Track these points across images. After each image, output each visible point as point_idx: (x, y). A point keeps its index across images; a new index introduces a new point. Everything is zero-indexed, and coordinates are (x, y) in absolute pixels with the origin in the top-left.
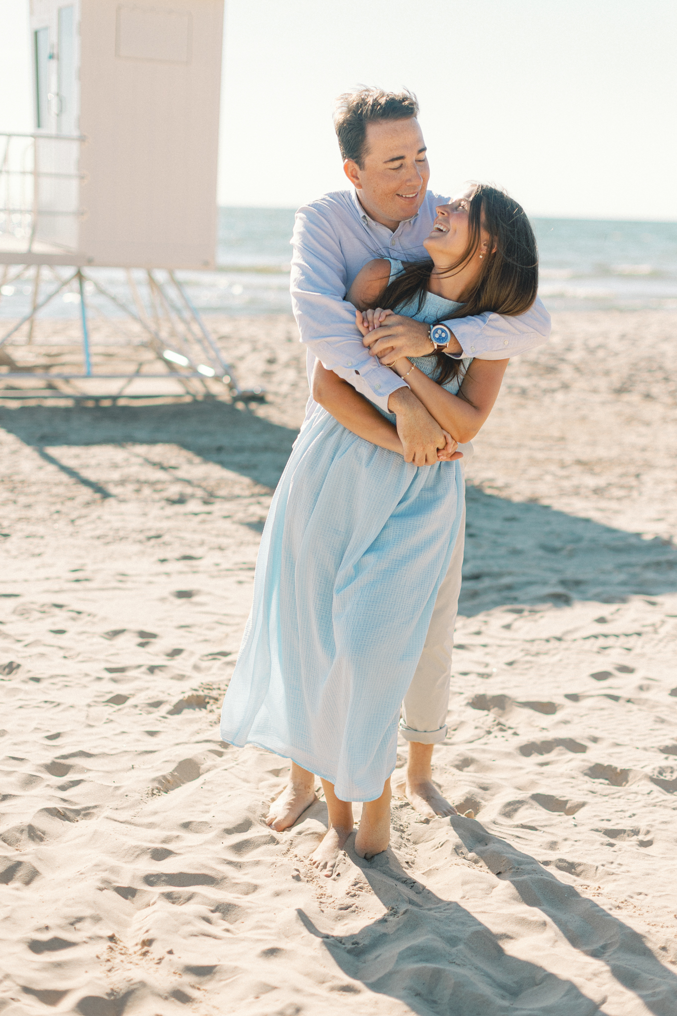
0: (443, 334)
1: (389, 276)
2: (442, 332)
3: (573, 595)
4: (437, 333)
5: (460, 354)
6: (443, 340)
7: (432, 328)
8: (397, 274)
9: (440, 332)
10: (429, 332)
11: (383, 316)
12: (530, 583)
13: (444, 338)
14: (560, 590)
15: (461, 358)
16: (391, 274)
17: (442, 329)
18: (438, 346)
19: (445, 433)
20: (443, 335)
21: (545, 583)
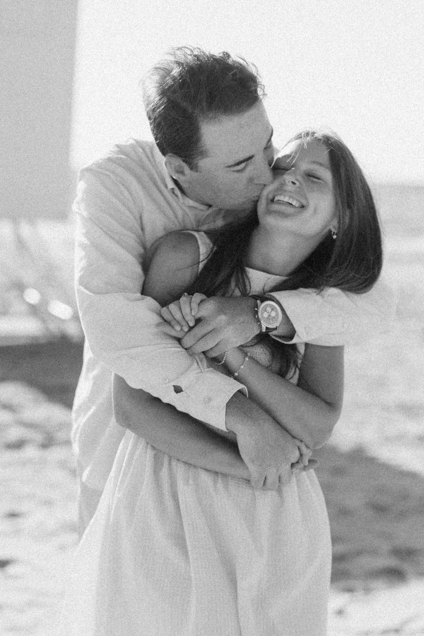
0: (273, 312)
1: (199, 263)
2: (272, 310)
3: (406, 566)
4: (266, 311)
5: (291, 338)
6: (273, 321)
7: (260, 306)
8: (207, 258)
9: (269, 309)
10: (256, 309)
11: (194, 305)
12: (359, 553)
13: (274, 317)
14: (392, 562)
15: (294, 341)
16: (201, 259)
17: (272, 305)
18: (267, 328)
19: (298, 443)
20: (273, 314)
21: (374, 552)
